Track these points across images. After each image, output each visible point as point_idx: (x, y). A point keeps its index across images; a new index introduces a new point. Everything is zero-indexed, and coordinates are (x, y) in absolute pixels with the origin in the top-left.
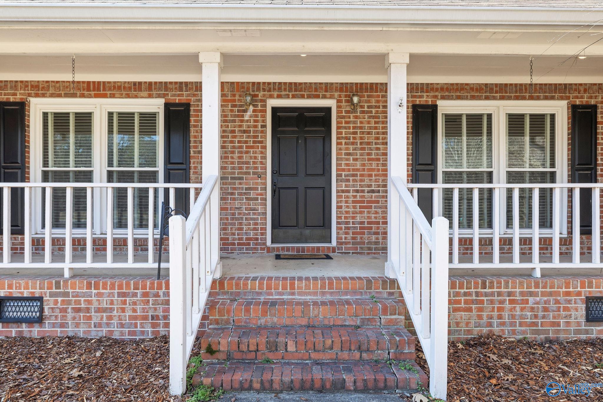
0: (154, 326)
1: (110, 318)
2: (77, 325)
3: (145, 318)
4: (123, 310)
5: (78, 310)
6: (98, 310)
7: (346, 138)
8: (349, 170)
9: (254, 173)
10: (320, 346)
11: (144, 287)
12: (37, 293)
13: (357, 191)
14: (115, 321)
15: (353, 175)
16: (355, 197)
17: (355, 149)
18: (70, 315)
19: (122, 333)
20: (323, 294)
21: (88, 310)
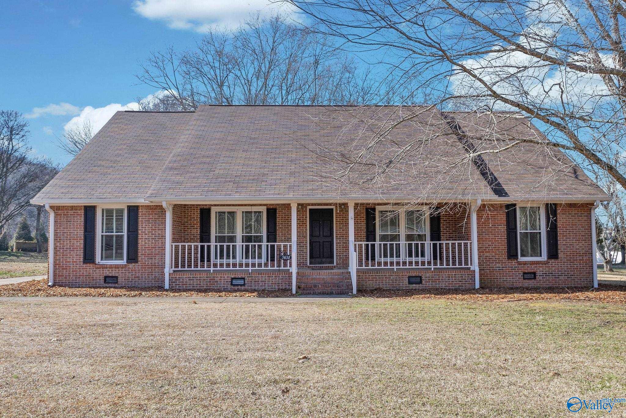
0: (278, 286)
1: (265, 284)
2: (255, 286)
3: (276, 284)
4: (269, 281)
5: (256, 281)
6: (262, 281)
7: (339, 222)
8: (341, 234)
9: (302, 236)
10: (327, 286)
11: (275, 274)
12: (243, 276)
13: (344, 243)
14: (266, 285)
15: (342, 237)
16: (343, 245)
17: (343, 226)
18: (253, 283)
19: (269, 288)
20: (329, 276)
21: (258, 281)
